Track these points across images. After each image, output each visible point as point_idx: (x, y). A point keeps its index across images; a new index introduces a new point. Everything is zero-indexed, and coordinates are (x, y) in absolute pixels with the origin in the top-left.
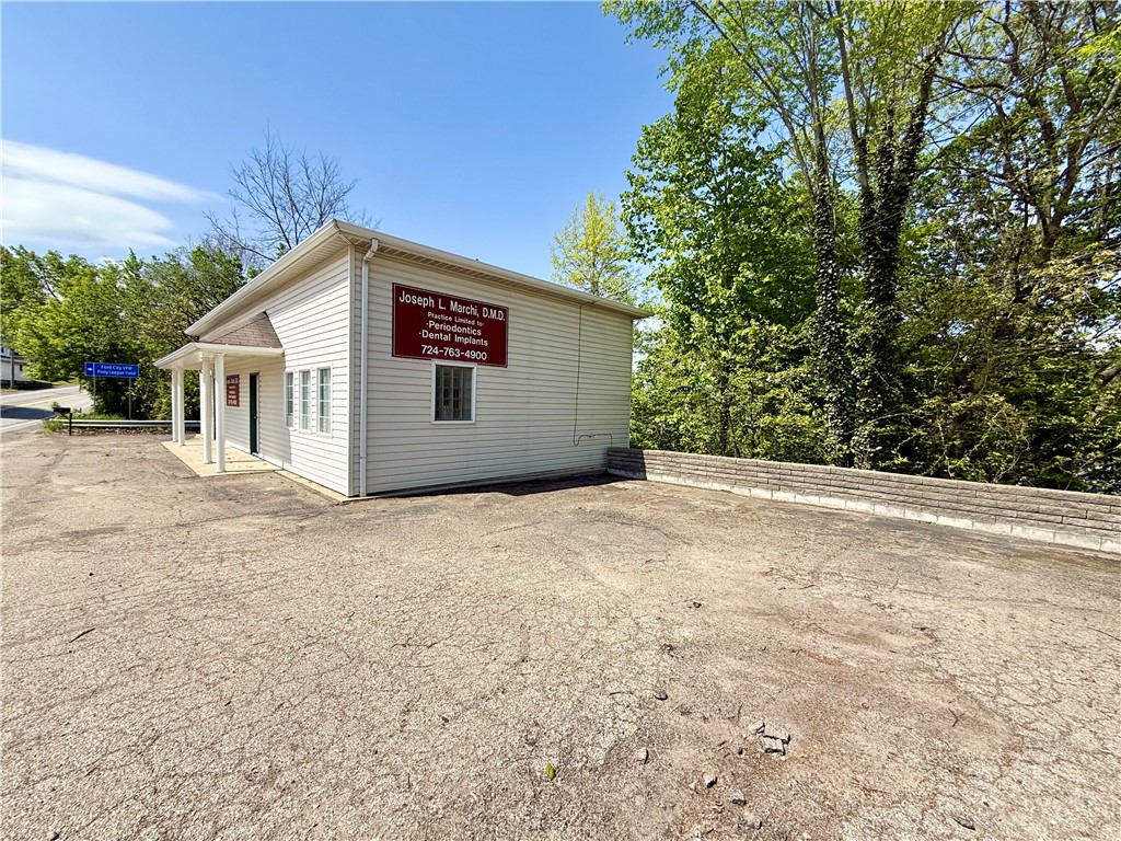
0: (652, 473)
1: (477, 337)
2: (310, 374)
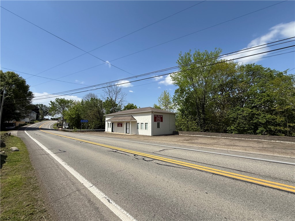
0: (179, 134)
2: (143, 123)
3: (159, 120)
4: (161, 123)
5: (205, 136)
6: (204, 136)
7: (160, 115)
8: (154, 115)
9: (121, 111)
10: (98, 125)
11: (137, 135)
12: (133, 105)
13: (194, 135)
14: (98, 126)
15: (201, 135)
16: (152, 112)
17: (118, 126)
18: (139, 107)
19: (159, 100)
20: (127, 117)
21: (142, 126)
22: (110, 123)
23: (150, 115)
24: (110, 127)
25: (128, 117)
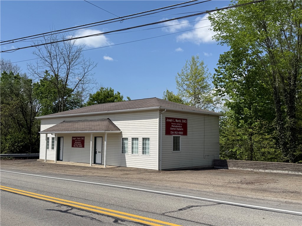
0: (229, 167)
1: (181, 128)
2: (137, 139)
3: (178, 131)
4: (182, 138)
5: (297, 173)
6: (293, 173)
7: (181, 119)
8: (167, 118)
9: (82, 106)
10: (22, 141)
11: (122, 167)
12: (112, 91)
13: (267, 171)
14: (22, 145)
15: (285, 170)
16: (161, 110)
17: (73, 146)
18: (128, 98)
19: (177, 82)
20: (97, 123)
21: (134, 146)
22: (53, 138)
23: (156, 118)
24: (53, 148)
25: (100, 123)
